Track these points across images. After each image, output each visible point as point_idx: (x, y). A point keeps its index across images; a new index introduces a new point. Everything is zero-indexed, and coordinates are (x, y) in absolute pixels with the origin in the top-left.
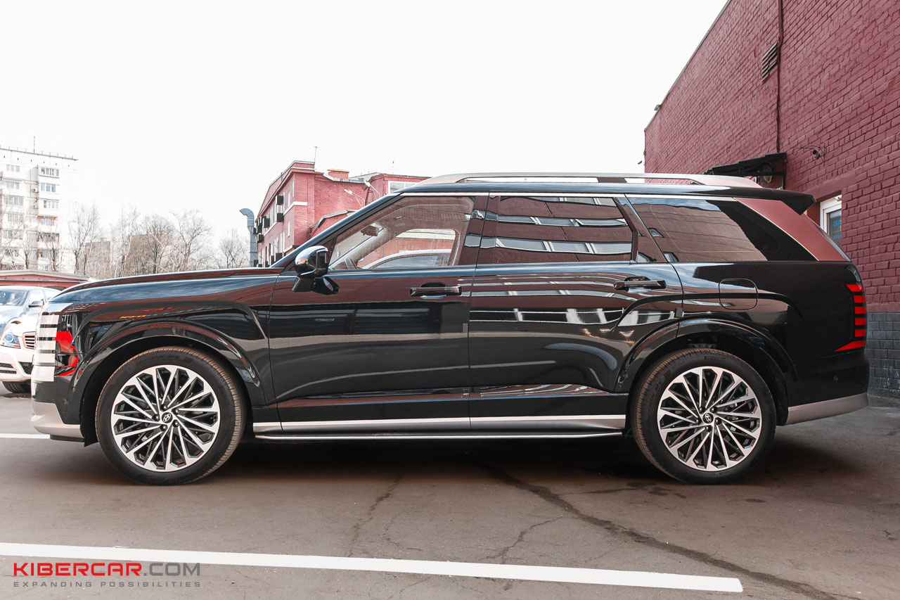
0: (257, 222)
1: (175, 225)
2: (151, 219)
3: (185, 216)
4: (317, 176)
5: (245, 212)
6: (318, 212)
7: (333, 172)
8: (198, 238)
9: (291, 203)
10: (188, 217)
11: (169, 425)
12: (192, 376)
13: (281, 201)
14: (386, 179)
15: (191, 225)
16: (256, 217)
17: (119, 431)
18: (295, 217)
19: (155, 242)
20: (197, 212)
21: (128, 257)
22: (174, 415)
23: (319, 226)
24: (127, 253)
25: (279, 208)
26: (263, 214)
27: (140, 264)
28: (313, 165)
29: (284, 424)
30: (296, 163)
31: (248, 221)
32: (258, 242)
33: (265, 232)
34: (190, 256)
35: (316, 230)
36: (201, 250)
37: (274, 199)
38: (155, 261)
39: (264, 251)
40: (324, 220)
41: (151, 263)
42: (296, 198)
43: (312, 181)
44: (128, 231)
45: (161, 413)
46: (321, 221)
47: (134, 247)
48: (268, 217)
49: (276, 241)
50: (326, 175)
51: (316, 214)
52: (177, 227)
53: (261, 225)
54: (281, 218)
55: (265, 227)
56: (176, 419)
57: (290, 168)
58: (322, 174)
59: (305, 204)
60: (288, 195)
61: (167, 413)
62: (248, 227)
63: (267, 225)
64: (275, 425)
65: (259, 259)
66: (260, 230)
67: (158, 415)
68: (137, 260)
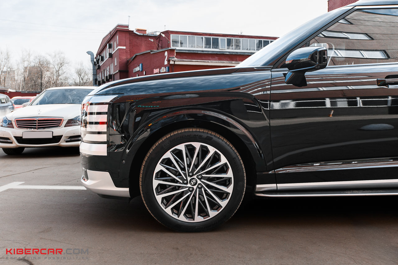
0: (96, 58)
1: (50, 61)
2: (38, 58)
3: (55, 56)
4: (130, 32)
5: (89, 53)
6: (131, 52)
7: (138, 30)
8: (63, 67)
9: (117, 47)
10: (57, 56)
11: (195, 187)
12: (212, 150)
13: (110, 47)
14: (169, 33)
15: (59, 61)
16: (95, 56)
17: (159, 193)
18: (120, 55)
19: (41, 69)
20: (62, 53)
21: (27, 78)
22: (198, 180)
23: (133, 60)
24: (26, 76)
25: (109, 51)
26: (100, 53)
27: (33, 81)
28: (128, 27)
29: (279, 185)
30: (119, 26)
31: (91, 58)
32: (97, 69)
33: (101, 64)
34: (60, 77)
35: (131, 61)
36: (65, 74)
37: (106, 45)
38: (41, 80)
39: (100, 74)
40: (136, 56)
41: (40, 81)
42: (120, 45)
43: (128, 36)
44: (26, 64)
45: (189, 179)
46: (134, 57)
47: (30, 73)
48: (102, 55)
49: (108, 69)
50: (135, 32)
51: (130, 53)
52: (51, 61)
53: (99, 60)
54: (111, 55)
55: (101, 61)
56: (200, 182)
57: (115, 28)
58: (133, 31)
59: (124, 48)
60: (115, 43)
61: (193, 179)
62: (91, 61)
63: (102, 60)
64: (273, 186)
65: (98, 78)
66: (98, 63)
67: (187, 180)
68: (31, 79)
